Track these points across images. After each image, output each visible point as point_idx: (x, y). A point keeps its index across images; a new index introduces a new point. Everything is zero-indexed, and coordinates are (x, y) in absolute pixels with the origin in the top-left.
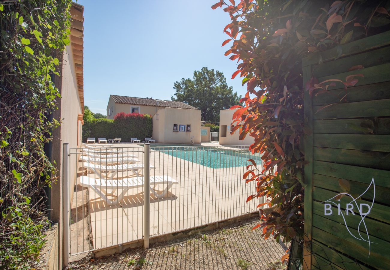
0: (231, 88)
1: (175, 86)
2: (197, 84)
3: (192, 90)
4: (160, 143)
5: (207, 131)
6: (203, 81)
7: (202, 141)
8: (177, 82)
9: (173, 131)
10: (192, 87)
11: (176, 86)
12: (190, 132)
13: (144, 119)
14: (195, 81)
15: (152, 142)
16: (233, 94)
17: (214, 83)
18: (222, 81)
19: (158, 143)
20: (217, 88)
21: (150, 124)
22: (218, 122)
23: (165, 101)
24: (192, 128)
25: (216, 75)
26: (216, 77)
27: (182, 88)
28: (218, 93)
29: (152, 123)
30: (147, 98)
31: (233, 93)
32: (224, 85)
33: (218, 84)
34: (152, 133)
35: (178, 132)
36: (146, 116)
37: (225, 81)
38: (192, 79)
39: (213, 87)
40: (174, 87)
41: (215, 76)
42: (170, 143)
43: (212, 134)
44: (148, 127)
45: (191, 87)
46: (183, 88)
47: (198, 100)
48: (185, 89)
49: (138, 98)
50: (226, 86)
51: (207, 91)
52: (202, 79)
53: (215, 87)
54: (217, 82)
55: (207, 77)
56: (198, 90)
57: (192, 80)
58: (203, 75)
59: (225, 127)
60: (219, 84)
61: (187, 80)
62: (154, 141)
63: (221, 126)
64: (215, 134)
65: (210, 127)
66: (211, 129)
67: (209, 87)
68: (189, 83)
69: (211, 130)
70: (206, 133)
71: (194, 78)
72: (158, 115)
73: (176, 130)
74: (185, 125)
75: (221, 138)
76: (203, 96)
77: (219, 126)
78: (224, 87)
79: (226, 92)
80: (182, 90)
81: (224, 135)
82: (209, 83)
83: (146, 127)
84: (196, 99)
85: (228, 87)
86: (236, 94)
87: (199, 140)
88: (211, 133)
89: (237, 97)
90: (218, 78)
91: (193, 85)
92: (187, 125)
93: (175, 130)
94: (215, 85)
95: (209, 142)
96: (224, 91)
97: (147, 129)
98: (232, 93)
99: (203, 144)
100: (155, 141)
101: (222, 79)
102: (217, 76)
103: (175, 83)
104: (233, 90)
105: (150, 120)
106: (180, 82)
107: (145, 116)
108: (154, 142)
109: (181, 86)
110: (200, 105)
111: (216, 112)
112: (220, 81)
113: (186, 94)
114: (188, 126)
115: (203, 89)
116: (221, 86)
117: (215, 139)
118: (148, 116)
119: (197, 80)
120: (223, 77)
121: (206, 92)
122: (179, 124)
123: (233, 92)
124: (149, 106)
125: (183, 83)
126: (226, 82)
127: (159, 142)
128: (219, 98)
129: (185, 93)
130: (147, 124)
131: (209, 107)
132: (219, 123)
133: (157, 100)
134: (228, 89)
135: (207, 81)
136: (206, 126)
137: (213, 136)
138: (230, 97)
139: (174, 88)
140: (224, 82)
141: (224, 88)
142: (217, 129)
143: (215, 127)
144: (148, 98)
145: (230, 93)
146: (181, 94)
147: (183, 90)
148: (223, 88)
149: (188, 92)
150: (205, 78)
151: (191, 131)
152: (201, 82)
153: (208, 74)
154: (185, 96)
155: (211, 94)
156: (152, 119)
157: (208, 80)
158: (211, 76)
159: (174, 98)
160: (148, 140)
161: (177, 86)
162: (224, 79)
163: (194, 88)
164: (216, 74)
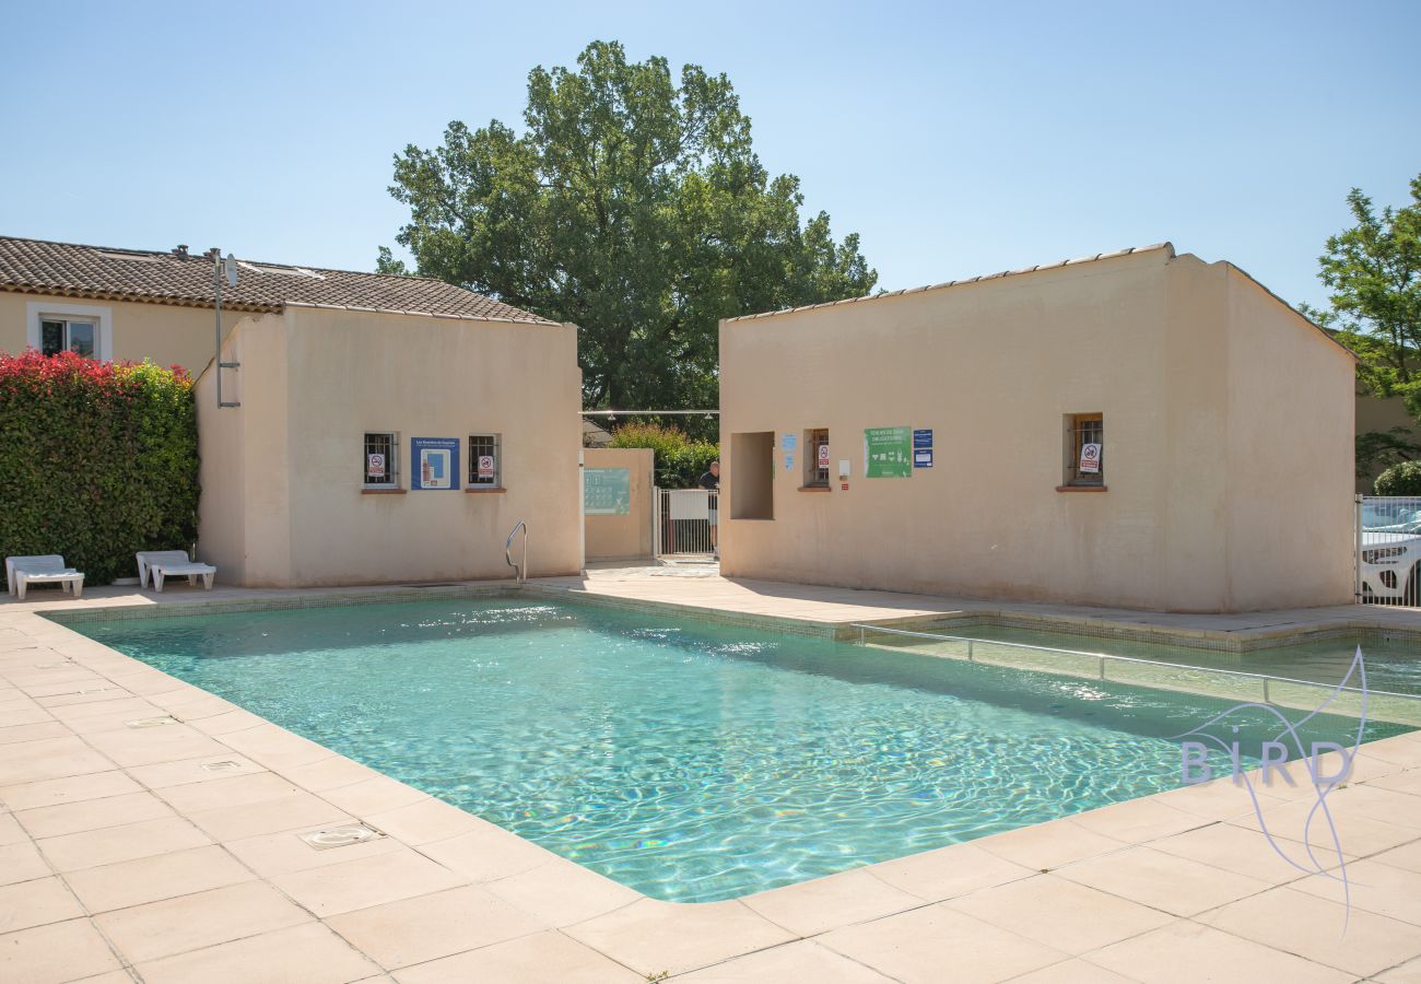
0: (786, 185)
1: (398, 177)
2: (553, 159)
3: (520, 205)
4: (255, 587)
5: (626, 479)
6: (595, 138)
7: (596, 560)
8: (410, 150)
9: (363, 485)
10: (522, 182)
11: (407, 182)
12: (500, 490)
13: (118, 404)
14: (539, 139)
15: (192, 582)
16: (803, 226)
17: (672, 150)
18: (726, 139)
19: (241, 586)
20: (696, 191)
21: (172, 436)
22: (708, 414)
23: (319, 271)
24: (512, 461)
25: (683, 96)
26: (683, 112)
27: (452, 194)
28: (701, 218)
29: (192, 430)
30: (181, 253)
31: (805, 216)
32: (737, 165)
33: (703, 162)
34: (196, 508)
35: (401, 492)
36: (142, 379)
37: (749, 141)
38: (520, 130)
39: (665, 178)
40: (398, 185)
41: (678, 102)
42: (340, 585)
43: (666, 500)
44: (154, 460)
45: (515, 178)
46: (462, 189)
47: (563, 276)
48: (476, 195)
49: (105, 250)
50: (756, 173)
51: (621, 209)
52: (585, 121)
53: (680, 181)
54: (689, 149)
55: (619, 107)
56: (561, 206)
57: (519, 137)
58: (593, 97)
59: (762, 446)
60: (707, 160)
61: (481, 136)
62: (206, 571)
63: (734, 436)
64: (689, 504)
65: (650, 453)
66: (659, 463)
67: (639, 183)
68: (501, 154)
69: (658, 475)
70: (626, 500)
71: (532, 122)
72: (234, 365)
73: (387, 479)
74: (457, 441)
75: (731, 532)
76: (600, 242)
77: (714, 439)
78: (740, 178)
79: (755, 215)
80: (452, 207)
81: (759, 506)
82: (639, 153)
83: (139, 466)
84: (549, 267)
85: (770, 181)
86: (820, 228)
87: (574, 547)
88: (657, 492)
89: (829, 246)
90: (697, 115)
91: (529, 170)
92: (473, 439)
93: (379, 481)
94: (682, 167)
95: (644, 559)
96: (744, 207)
97: (153, 476)
98: (795, 217)
99: (601, 583)
100: (211, 570)
101: (725, 125)
102: (689, 102)
103: (403, 157)
104: (800, 198)
105: (175, 412)
106: (434, 153)
107: (130, 374)
108: (208, 582)
109: (447, 181)
110: (583, 303)
111: (688, 355)
112: (715, 139)
113: (481, 227)
114: (482, 446)
115: (597, 198)
116: (717, 172)
117: (690, 538)
118: (156, 372)
119: (551, 131)
120: (734, 109)
121: (618, 218)
122: (405, 429)
123: (799, 210)
124: (188, 303)
125: (457, 161)
126: (754, 148)
127: (249, 581)
128: (711, 257)
129: (470, 225)
130: (150, 441)
131: (642, 316)
132: (716, 417)
133: (255, 264)
134: (768, 189)
135: (620, 141)
136: (623, 446)
137: (676, 514)
138: (784, 250)
139: (396, 193)
140: (738, 143)
141: (742, 186)
142: (699, 463)
143: (683, 449)
144: (190, 252)
145: (780, 216)
146: (449, 236)
147: (459, 207)
148: (736, 187)
149: (494, 219)
150: (604, 113)
151: (504, 485)
152: (581, 151)
153: (626, 90)
154: (476, 245)
155: (649, 228)
156: (191, 398)
157: (630, 134)
158: (645, 106)
159: (400, 264)
160: (155, 568)
161: (417, 177)
162: (737, 129)
163: (533, 187)
164: (686, 90)
